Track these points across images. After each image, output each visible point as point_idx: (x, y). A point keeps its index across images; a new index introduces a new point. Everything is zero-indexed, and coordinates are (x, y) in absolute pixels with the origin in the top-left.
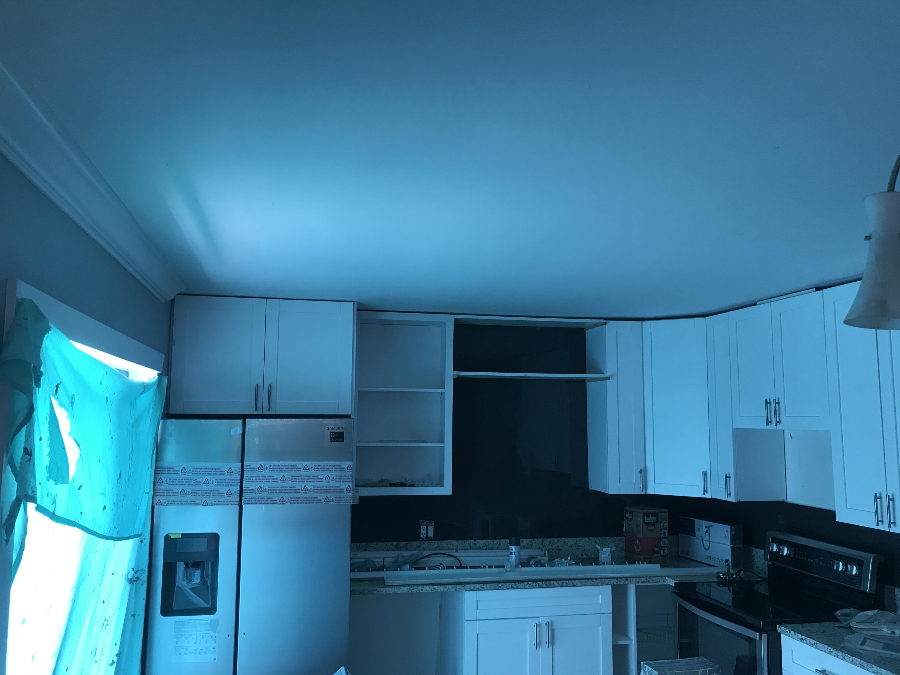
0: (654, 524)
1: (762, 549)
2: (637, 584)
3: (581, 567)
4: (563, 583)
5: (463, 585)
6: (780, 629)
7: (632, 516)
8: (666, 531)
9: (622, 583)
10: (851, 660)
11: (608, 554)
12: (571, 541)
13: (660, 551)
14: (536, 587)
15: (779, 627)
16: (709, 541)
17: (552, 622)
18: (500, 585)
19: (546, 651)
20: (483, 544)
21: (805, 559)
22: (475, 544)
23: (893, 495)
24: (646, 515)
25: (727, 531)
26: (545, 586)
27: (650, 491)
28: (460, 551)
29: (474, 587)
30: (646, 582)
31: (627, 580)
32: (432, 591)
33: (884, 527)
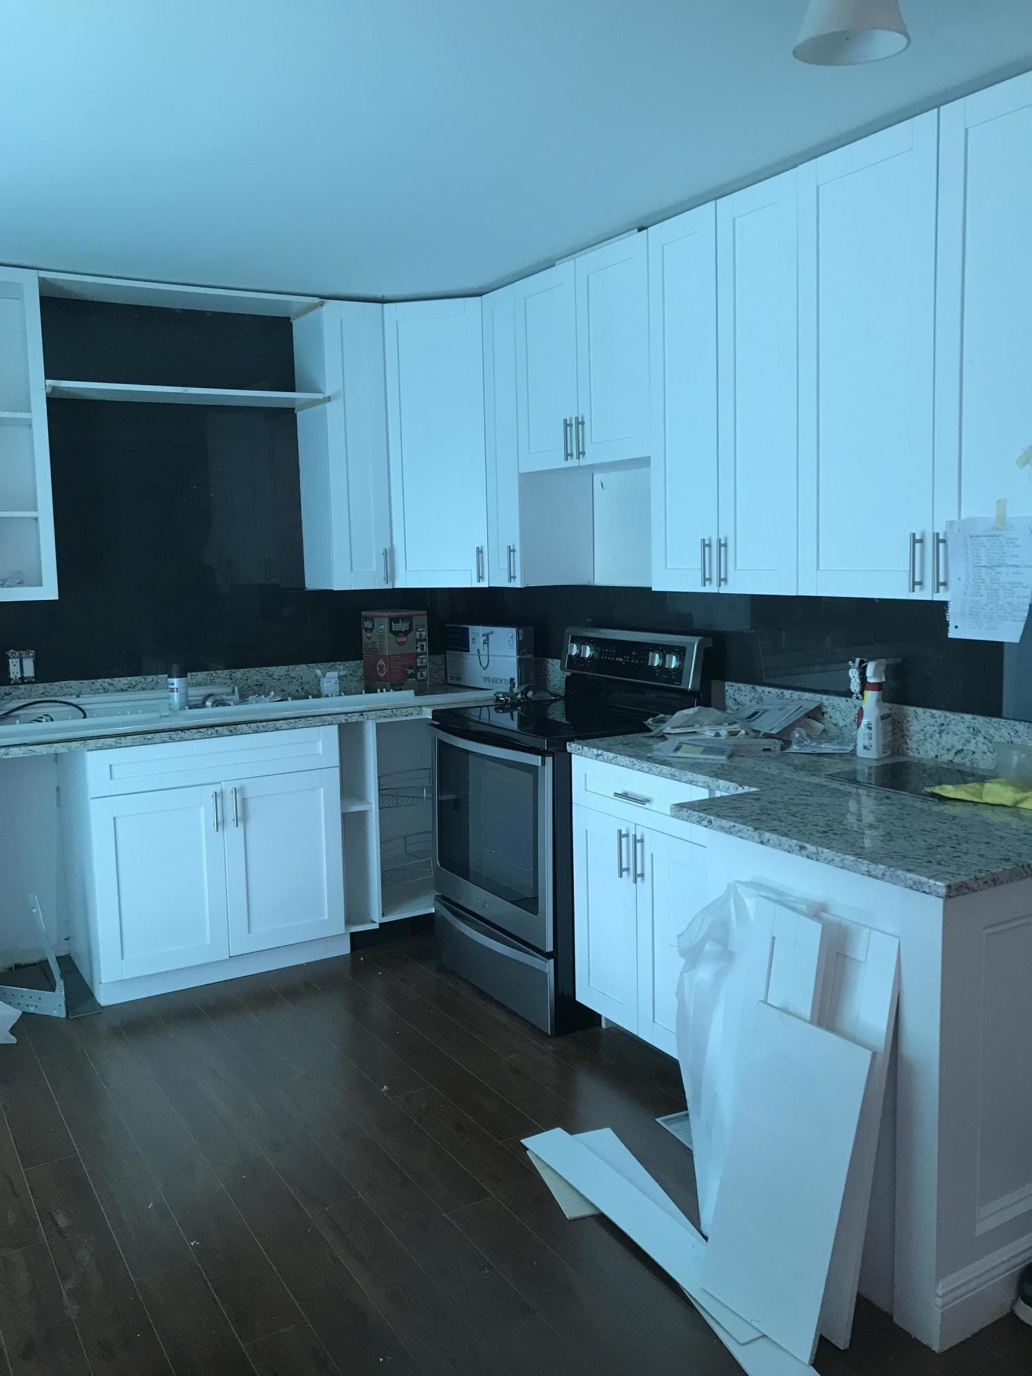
0: (406, 633)
1: (559, 659)
2: (378, 721)
3: (290, 703)
4: (258, 727)
5: (83, 742)
6: (571, 747)
7: (373, 625)
8: (424, 643)
9: (354, 721)
10: (659, 770)
11: (334, 681)
12: (278, 671)
13: (416, 674)
14: (212, 736)
15: (569, 745)
16: (488, 656)
17: (242, 789)
18: (149, 736)
19: (234, 833)
20: (128, 684)
21: (613, 659)
22: (112, 685)
23: (726, 539)
24: (393, 620)
25: (512, 637)
26: (228, 733)
27: (399, 584)
28: (84, 696)
29: (103, 744)
30: (391, 716)
31: (362, 715)
32: (26, 755)
33: (711, 588)
